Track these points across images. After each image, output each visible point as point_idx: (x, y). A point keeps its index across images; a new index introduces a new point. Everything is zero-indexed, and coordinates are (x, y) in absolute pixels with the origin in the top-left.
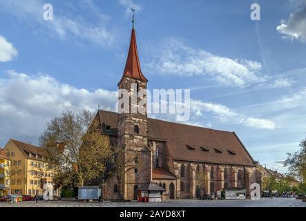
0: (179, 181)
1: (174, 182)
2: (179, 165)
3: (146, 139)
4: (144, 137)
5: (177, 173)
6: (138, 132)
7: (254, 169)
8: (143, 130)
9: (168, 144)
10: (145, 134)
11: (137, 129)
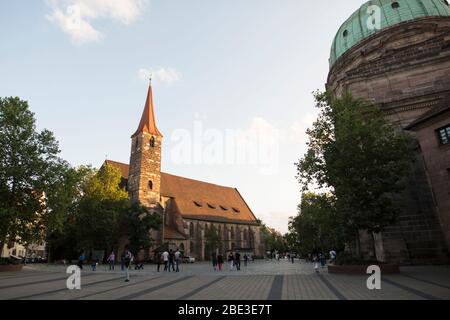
0: (188, 242)
1: (184, 242)
2: (188, 224)
3: (159, 195)
4: (157, 193)
5: (187, 232)
6: (151, 188)
7: (259, 227)
8: (157, 185)
9: (176, 200)
10: (158, 190)
11: (150, 185)
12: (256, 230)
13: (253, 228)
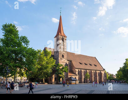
0: (78, 76)
1: (76, 77)
2: (77, 70)
3: (66, 60)
4: (66, 59)
5: (77, 73)
6: (63, 57)
7: (104, 72)
8: (65, 56)
9: (72, 62)
10: (66, 58)
11: (63, 56)
12: (103, 72)
13: (102, 72)
